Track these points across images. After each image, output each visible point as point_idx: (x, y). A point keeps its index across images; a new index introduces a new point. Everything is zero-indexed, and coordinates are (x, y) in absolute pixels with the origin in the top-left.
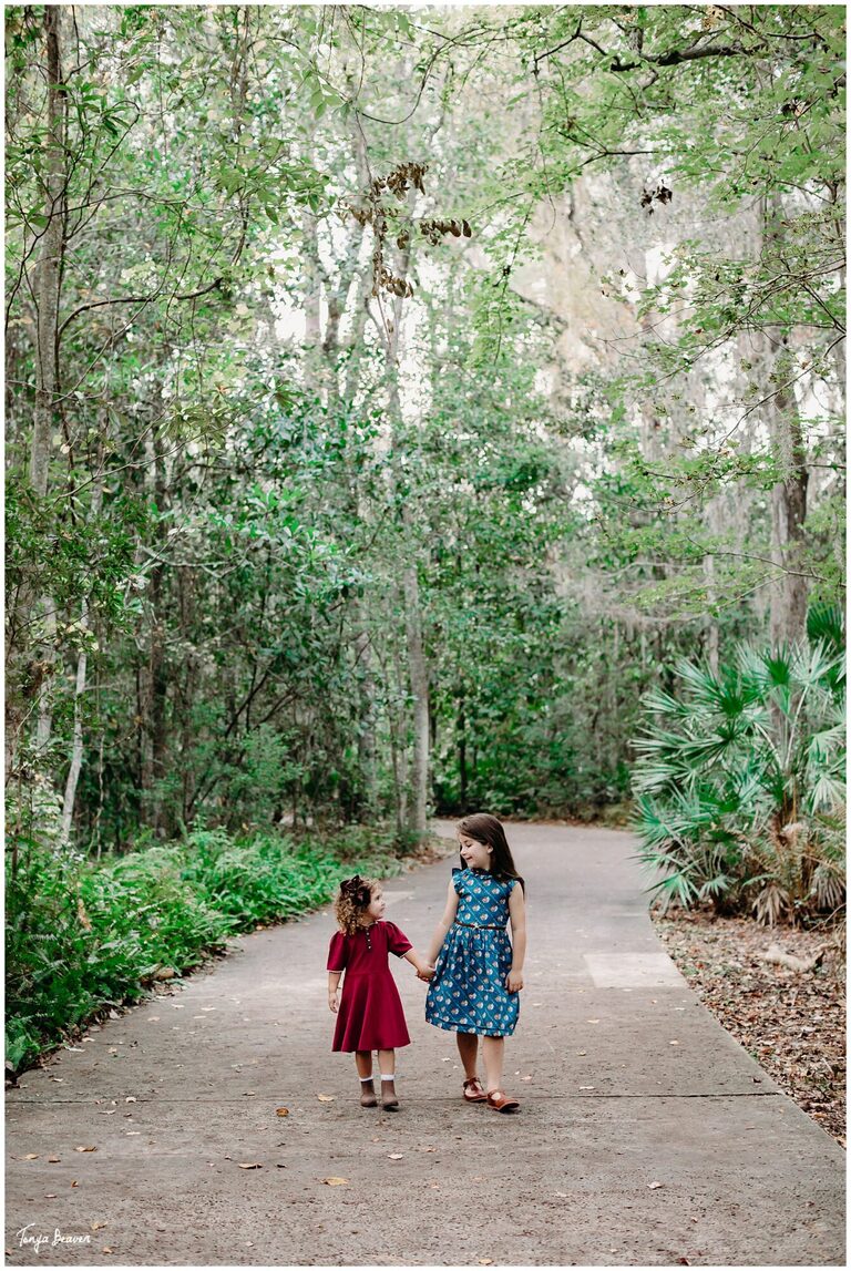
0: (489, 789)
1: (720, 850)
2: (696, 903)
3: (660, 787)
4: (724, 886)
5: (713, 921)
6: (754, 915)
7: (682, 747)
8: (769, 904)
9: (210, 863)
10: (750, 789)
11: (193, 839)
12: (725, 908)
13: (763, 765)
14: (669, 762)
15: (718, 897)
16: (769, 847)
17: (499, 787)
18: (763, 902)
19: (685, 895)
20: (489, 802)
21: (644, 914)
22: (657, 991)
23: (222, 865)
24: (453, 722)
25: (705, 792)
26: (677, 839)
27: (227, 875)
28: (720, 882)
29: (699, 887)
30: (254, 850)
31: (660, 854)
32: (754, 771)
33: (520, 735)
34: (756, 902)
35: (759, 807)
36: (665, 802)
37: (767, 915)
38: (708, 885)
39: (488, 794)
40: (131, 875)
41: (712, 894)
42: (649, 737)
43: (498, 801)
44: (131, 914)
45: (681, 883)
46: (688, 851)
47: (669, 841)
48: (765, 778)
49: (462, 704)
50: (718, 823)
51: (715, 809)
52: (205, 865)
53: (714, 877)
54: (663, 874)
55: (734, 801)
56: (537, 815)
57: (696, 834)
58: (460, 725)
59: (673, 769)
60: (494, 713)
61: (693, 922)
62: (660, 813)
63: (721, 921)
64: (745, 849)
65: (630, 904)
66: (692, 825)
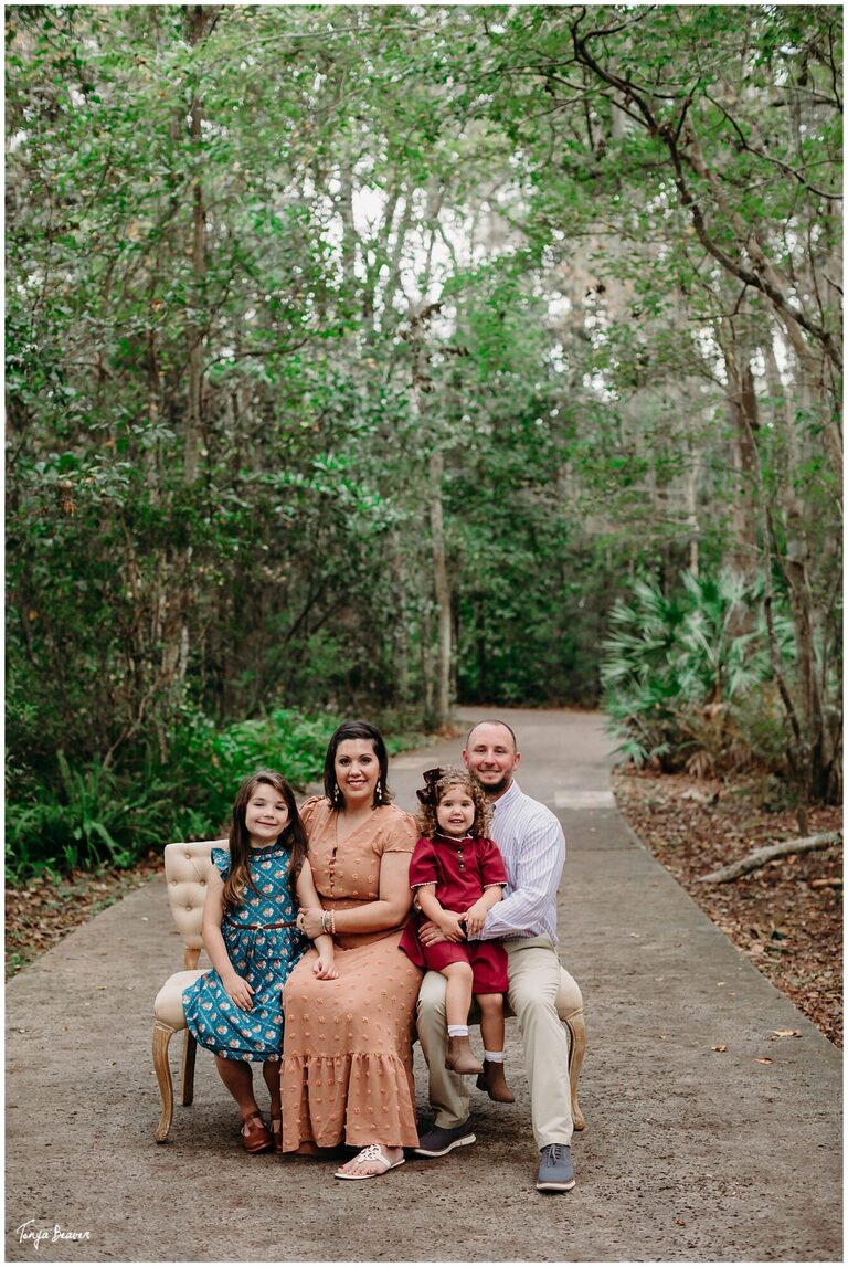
0: (504, 680)
1: (665, 724)
2: (646, 764)
3: (621, 678)
4: (667, 751)
5: (658, 777)
6: (687, 771)
7: (639, 647)
8: (698, 765)
9: (288, 732)
10: (685, 680)
11: (275, 715)
12: (668, 767)
13: (698, 662)
14: (630, 659)
15: (663, 758)
16: (699, 722)
17: (513, 679)
18: (694, 762)
19: (638, 759)
20: (504, 692)
21: (607, 772)
22: (594, 810)
23: (298, 733)
24: (473, 622)
25: (653, 683)
26: (634, 716)
27: (301, 741)
28: (664, 748)
29: (648, 752)
30: (320, 723)
31: (622, 728)
32: (692, 666)
33: (532, 633)
34: (689, 763)
35: (694, 693)
36: (624, 689)
37: (696, 772)
38: (656, 750)
39: (504, 685)
40: (240, 738)
41: (658, 756)
42: (614, 640)
43: (513, 691)
44: (247, 762)
45: (635, 749)
46: (641, 724)
47: (628, 718)
48: (699, 671)
49: (480, 607)
50: (661, 703)
51: (660, 693)
52: (286, 733)
53: (661, 744)
54: (624, 741)
55: (675, 688)
56: (546, 703)
57: (648, 711)
58: (480, 625)
59: (631, 664)
60: (508, 614)
61: (644, 777)
62: (621, 697)
63: (664, 776)
64: (682, 725)
65: (599, 765)
66: (645, 706)
